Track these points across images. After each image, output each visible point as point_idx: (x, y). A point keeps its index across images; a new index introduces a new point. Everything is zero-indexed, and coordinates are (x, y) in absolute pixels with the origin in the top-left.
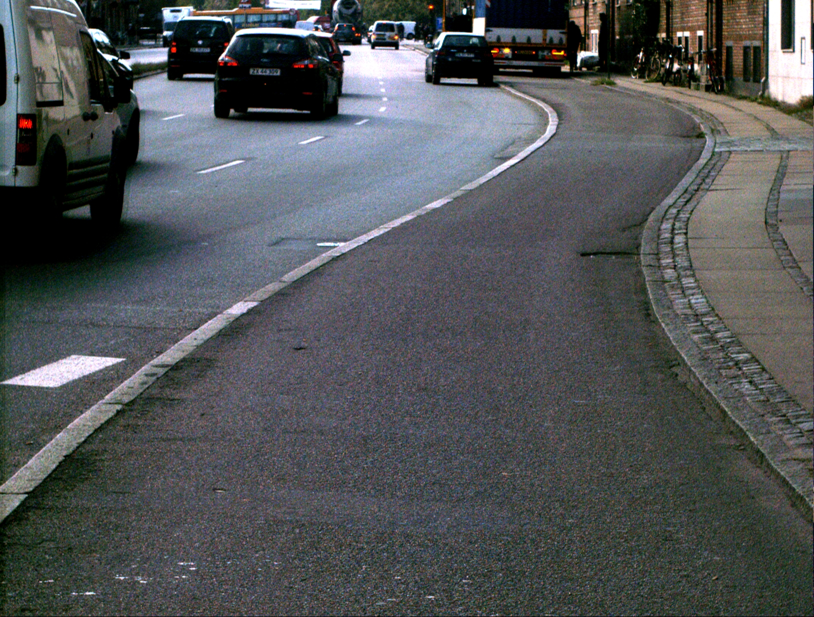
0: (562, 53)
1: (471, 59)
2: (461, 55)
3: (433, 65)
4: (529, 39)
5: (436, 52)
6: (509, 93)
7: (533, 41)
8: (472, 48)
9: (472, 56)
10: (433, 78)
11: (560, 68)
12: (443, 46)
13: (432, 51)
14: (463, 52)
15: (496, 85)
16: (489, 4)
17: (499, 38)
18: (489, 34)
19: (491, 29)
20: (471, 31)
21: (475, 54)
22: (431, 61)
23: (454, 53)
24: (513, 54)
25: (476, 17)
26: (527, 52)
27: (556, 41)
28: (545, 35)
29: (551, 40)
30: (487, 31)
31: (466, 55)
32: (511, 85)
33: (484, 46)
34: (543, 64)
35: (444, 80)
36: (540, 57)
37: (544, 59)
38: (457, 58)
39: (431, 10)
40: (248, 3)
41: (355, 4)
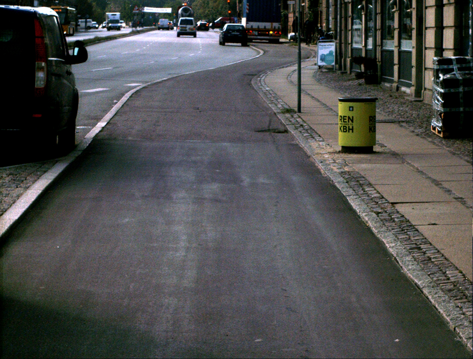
1: (239, 35)
4: (265, 27)
5: (224, 32)
6: (253, 49)
7: (267, 28)
8: (238, 31)
9: (238, 33)
10: (222, 43)
11: (279, 40)
12: (227, 29)
13: (222, 31)
14: (235, 32)
15: (248, 46)
16: (247, 11)
17: (252, 26)
18: (248, 25)
19: (248, 22)
20: (241, 24)
22: (221, 36)
23: (231, 32)
24: (258, 33)
25: (243, 17)
26: (264, 33)
27: (277, 28)
28: (272, 25)
29: (275, 27)
30: (247, 23)
32: (254, 46)
33: (243, 31)
34: (272, 38)
35: (226, 44)
36: (270, 35)
37: (271, 35)
38: (232, 34)
39: (230, 13)
40: (138, 10)
41: (189, 10)
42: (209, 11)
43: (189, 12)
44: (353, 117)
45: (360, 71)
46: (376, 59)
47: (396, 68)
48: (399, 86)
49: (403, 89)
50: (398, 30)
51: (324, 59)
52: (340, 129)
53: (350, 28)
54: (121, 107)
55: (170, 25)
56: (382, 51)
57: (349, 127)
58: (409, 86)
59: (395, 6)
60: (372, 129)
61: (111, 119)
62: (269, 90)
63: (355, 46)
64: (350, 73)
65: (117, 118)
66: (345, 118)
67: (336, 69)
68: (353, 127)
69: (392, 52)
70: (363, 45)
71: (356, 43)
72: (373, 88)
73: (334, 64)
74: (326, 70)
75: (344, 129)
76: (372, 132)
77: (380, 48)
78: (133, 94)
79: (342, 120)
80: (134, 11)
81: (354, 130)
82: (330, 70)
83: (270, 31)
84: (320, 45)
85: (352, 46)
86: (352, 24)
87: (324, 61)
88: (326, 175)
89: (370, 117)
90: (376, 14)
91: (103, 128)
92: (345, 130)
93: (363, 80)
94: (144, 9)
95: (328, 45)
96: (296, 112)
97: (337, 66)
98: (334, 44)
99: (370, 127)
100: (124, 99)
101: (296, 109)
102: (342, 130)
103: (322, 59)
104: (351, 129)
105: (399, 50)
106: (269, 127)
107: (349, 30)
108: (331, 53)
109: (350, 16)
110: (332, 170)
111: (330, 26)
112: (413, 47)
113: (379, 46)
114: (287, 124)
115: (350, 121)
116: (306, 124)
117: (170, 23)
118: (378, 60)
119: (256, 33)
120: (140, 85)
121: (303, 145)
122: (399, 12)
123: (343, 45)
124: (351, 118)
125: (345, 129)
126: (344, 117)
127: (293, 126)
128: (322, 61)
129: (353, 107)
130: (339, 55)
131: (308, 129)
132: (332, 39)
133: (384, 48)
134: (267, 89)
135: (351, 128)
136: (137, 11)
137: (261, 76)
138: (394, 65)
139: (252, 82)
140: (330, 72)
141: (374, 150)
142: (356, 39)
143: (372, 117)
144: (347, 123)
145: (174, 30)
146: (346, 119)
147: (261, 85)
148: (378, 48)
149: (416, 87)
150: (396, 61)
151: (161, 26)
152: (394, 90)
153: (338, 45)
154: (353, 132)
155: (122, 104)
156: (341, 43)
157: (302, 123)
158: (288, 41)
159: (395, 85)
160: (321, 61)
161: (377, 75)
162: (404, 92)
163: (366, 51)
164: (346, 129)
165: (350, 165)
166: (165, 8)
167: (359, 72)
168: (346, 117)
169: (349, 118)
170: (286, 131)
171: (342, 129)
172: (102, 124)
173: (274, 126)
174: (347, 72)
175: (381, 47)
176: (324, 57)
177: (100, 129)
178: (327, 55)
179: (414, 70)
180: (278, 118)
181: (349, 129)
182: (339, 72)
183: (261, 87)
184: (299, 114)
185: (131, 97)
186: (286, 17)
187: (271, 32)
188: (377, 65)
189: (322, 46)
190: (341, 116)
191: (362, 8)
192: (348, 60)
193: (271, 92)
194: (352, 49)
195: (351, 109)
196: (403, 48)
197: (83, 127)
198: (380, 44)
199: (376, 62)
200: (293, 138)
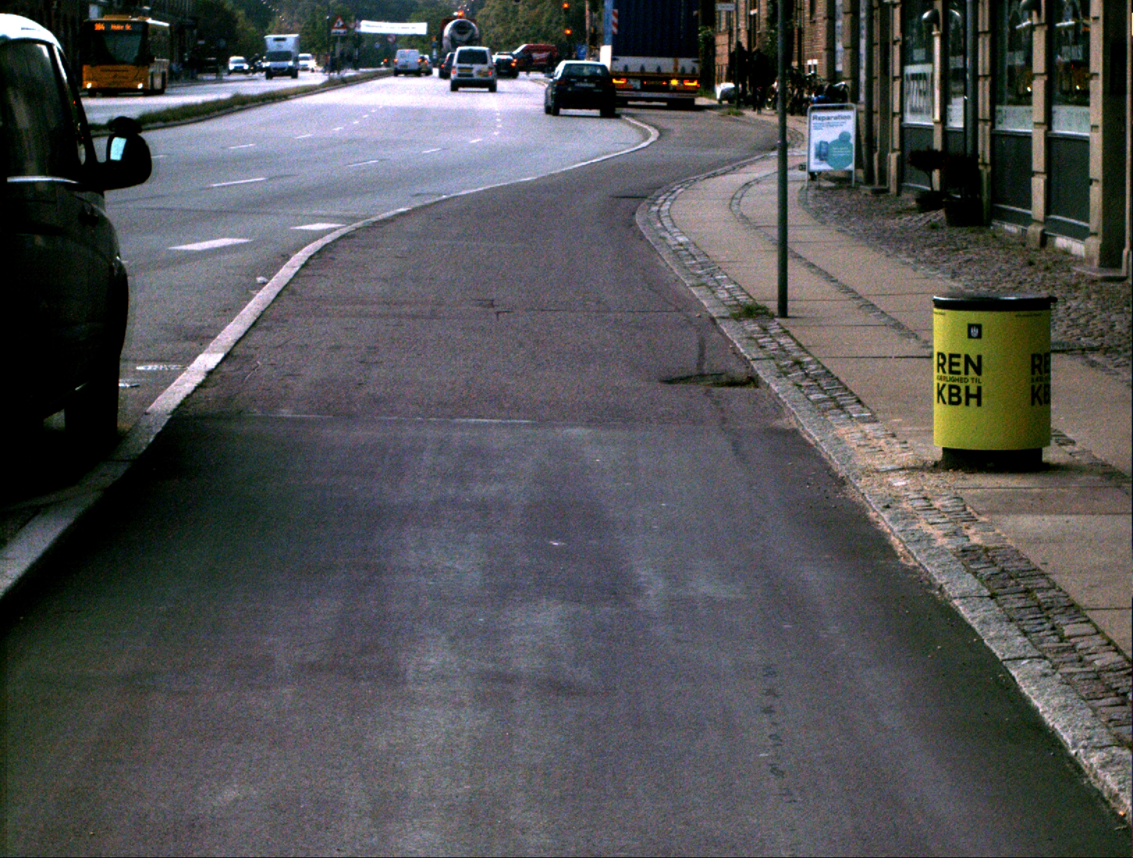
0: (695, 84)
1: (590, 88)
2: (582, 85)
3: (552, 95)
4: (659, 69)
5: (555, 81)
6: (629, 124)
7: (663, 70)
8: (593, 77)
9: (592, 85)
10: (552, 109)
11: (693, 100)
12: (563, 75)
13: (551, 80)
14: (583, 82)
15: (618, 116)
16: (615, 30)
17: (626, 67)
18: (616, 63)
19: (619, 57)
20: (598, 60)
21: (597, 84)
22: (550, 91)
23: (574, 83)
24: (642, 85)
25: (604, 44)
26: (657, 83)
27: (688, 71)
28: (676, 64)
29: (683, 69)
30: (613, 59)
31: (586, 85)
32: (632, 116)
33: (604, 77)
34: (675, 95)
35: (562, 111)
36: (671, 88)
37: (675, 89)
38: (577, 87)
39: (568, 35)
40: (343, 27)
41: (471, 28)
42: (517, 30)
43: (470, 32)
44: (979, 358)
45: (929, 189)
46: (978, 157)
47: (1038, 184)
48: (1046, 233)
49: (1062, 242)
50: (1045, 78)
51: (825, 155)
52: (940, 393)
53: (897, 72)
54: (273, 301)
55: (422, 64)
56: (995, 137)
57: (967, 388)
58: (1080, 234)
59: (1034, 13)
60: (1040, 395)
61: (238, 342)
62: (687, 243)
63: (911, 120)
64: (899, 194)
65: (257, 337)
66: (955, 360)
67: (856, 181)
68: (979, 389)
69: (1027, 138)
70: (937, 117)
71: (915, 111)
72: (972, 237)
73: (851, 167)
74: (832, 185)
75: (951, 395)
76: (1041, 403)
77: (987, 128)
78: (311, 258)
79: (946, 367)
80: (334, 31)
81: (984, 400)
82: (843, 182)
83: (671, 79)
84: (815, 118)
85: (902, 120)
86: (904, 62)
87: (826, 160)
88: (912, 563)
89: (1033, 356)
90: (976, 34)
91: (210, 373)
92: (955, 399)
93: (941, 214)
94: (359, 27)
95: (836, 118)
96: (772, 317)
97: (861, 173)
98: (852, 114)
99: (1033, 388)
100: (286, 272)
101: (773, 306)
102: (947, 400)
103: (822, 155)
104: (973, 396)
105: (1046, 133)
106: (700, 364)
107: (894, 79)
108: (844, 138)
109: (898, 41)
110: (929, 539)
111: (839, 68)
112: (1094, 127)
113: (985, 121)
114: (755, 356)
115: (971, 369)
116: (808, 359)
117: (423, 59)
118: (983, 159)
119: (637, 84)
120: (335, 229)
121: (812, 433)
122: (1046, 28)
123: (877, 119)
124: (975, 361)
125: (955, 397)
126: (951, 356)
127: (772, 362)
128: (822, 159)
129: (979, 327)
130: (867, 142)
131: (819, 375)
132: (845, 100)
133: (1000, 127)
134: (681, 239)
135: (973, 391)
136: (342, 31)
137: (660, 201)
138: (1033, 174)
139: (638, 219)
140: (841, 188)
141: (1044, 459)
142: (914, 100)
143: (1039, 356)
144: (963, 375)
145: (434, 77)
146: (958, 364)
147: (665, 229)
148: (984, 130)
149: (1104, 238)
150: (1038, 162)
151: (402, 66)
152: (1034, 244)
153: (862, 116)
154: (979, 404)
155: (277, 289)
156: (870, 113)
157: (796, 354)
158: (716, 102)
159: (1035, 230)
160: (818, 161)
161: (980, 201)
162: (1066, 252)
163: (946, 134)
164: (957, 395)
165: (983, 519)
166: (411, 22)
167: (928, 191)
168: (958, 356)
169: (967, 358)
170: (752, 380)
171: (945, 393)
172: (208, 360)
173: (715, 362)
174: (887, 191)
175: (989, 123)
176: (827, 149)
177: (199, 379)
178: (835, 143)
179: (1096, 193)
180: (722, 333)
181: (968, 396)
182: (866, 189)
183: (663, 234)
184: (782, 321)
185: (303, 266)
186: (711, 44)
187: (674, 82)
188: (979, 172)
189: (819, 119)
190: (941, 355)
191: (934, 18)
192: (893, 158)
193: (692, 249)
194: (902, 129)
195: (975, 331)
196: (1060, 129)
197: (155, 367)
198: (987, 116)
199: (977, 164)
200: (778, 407)
